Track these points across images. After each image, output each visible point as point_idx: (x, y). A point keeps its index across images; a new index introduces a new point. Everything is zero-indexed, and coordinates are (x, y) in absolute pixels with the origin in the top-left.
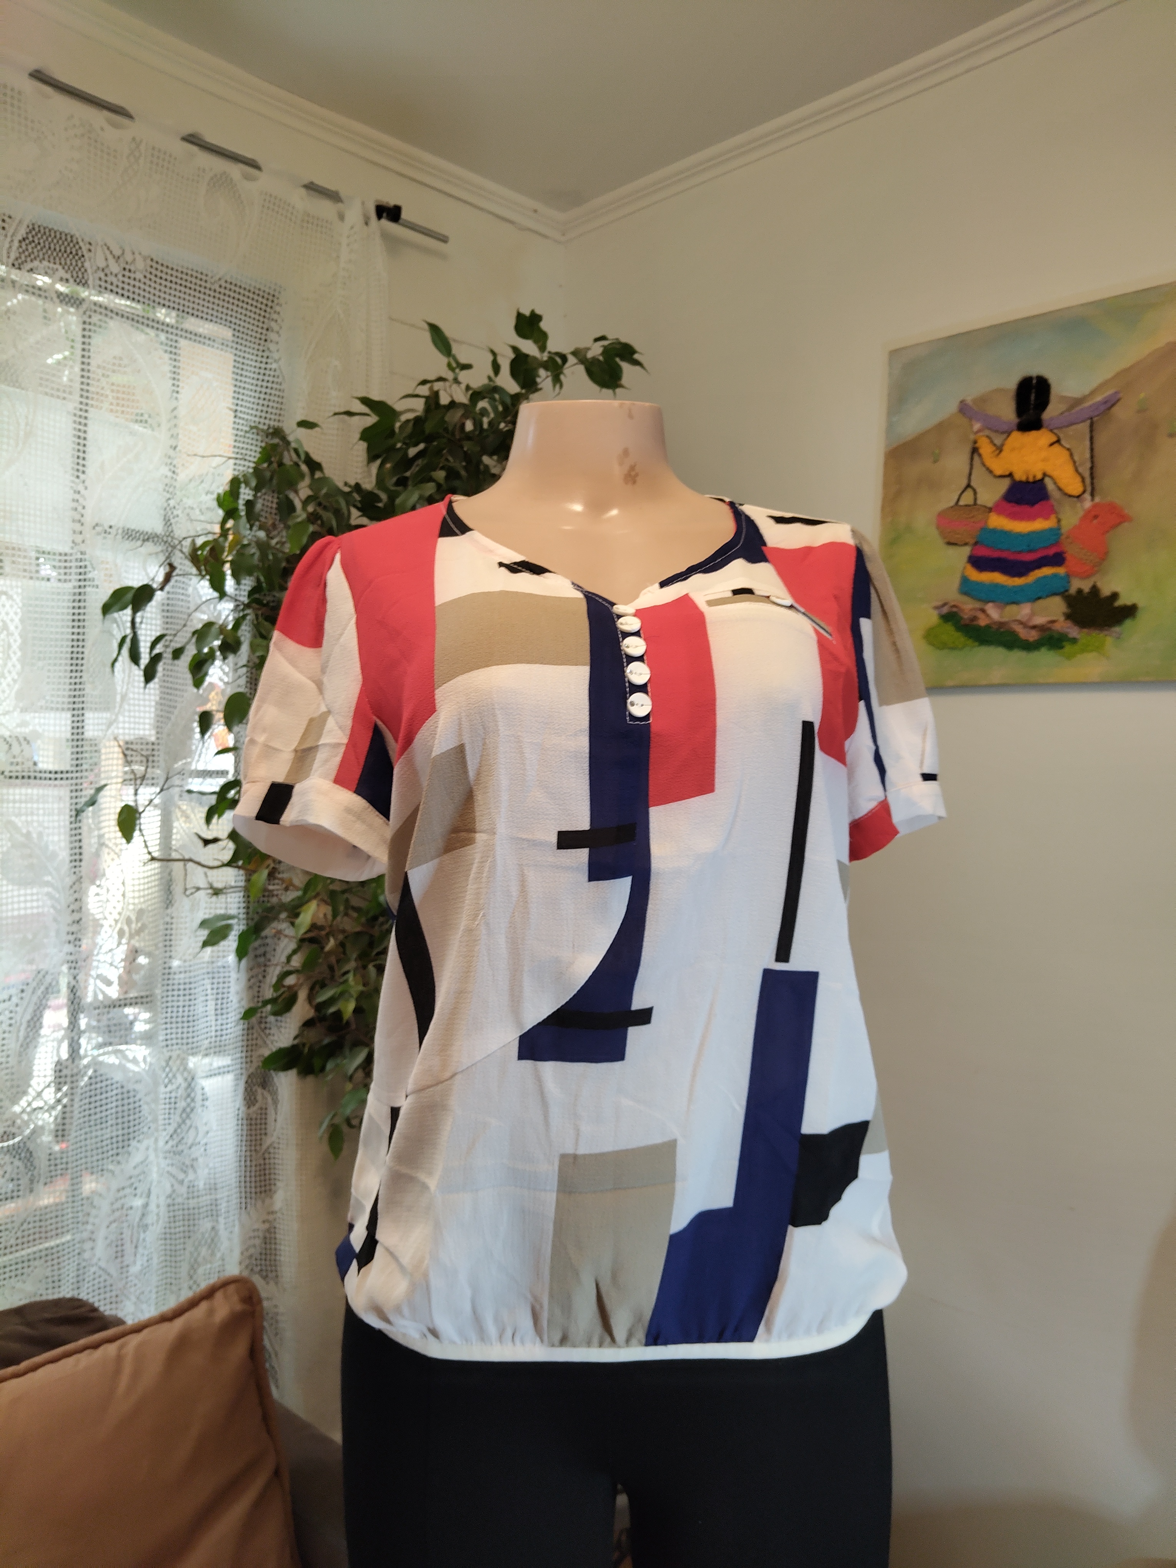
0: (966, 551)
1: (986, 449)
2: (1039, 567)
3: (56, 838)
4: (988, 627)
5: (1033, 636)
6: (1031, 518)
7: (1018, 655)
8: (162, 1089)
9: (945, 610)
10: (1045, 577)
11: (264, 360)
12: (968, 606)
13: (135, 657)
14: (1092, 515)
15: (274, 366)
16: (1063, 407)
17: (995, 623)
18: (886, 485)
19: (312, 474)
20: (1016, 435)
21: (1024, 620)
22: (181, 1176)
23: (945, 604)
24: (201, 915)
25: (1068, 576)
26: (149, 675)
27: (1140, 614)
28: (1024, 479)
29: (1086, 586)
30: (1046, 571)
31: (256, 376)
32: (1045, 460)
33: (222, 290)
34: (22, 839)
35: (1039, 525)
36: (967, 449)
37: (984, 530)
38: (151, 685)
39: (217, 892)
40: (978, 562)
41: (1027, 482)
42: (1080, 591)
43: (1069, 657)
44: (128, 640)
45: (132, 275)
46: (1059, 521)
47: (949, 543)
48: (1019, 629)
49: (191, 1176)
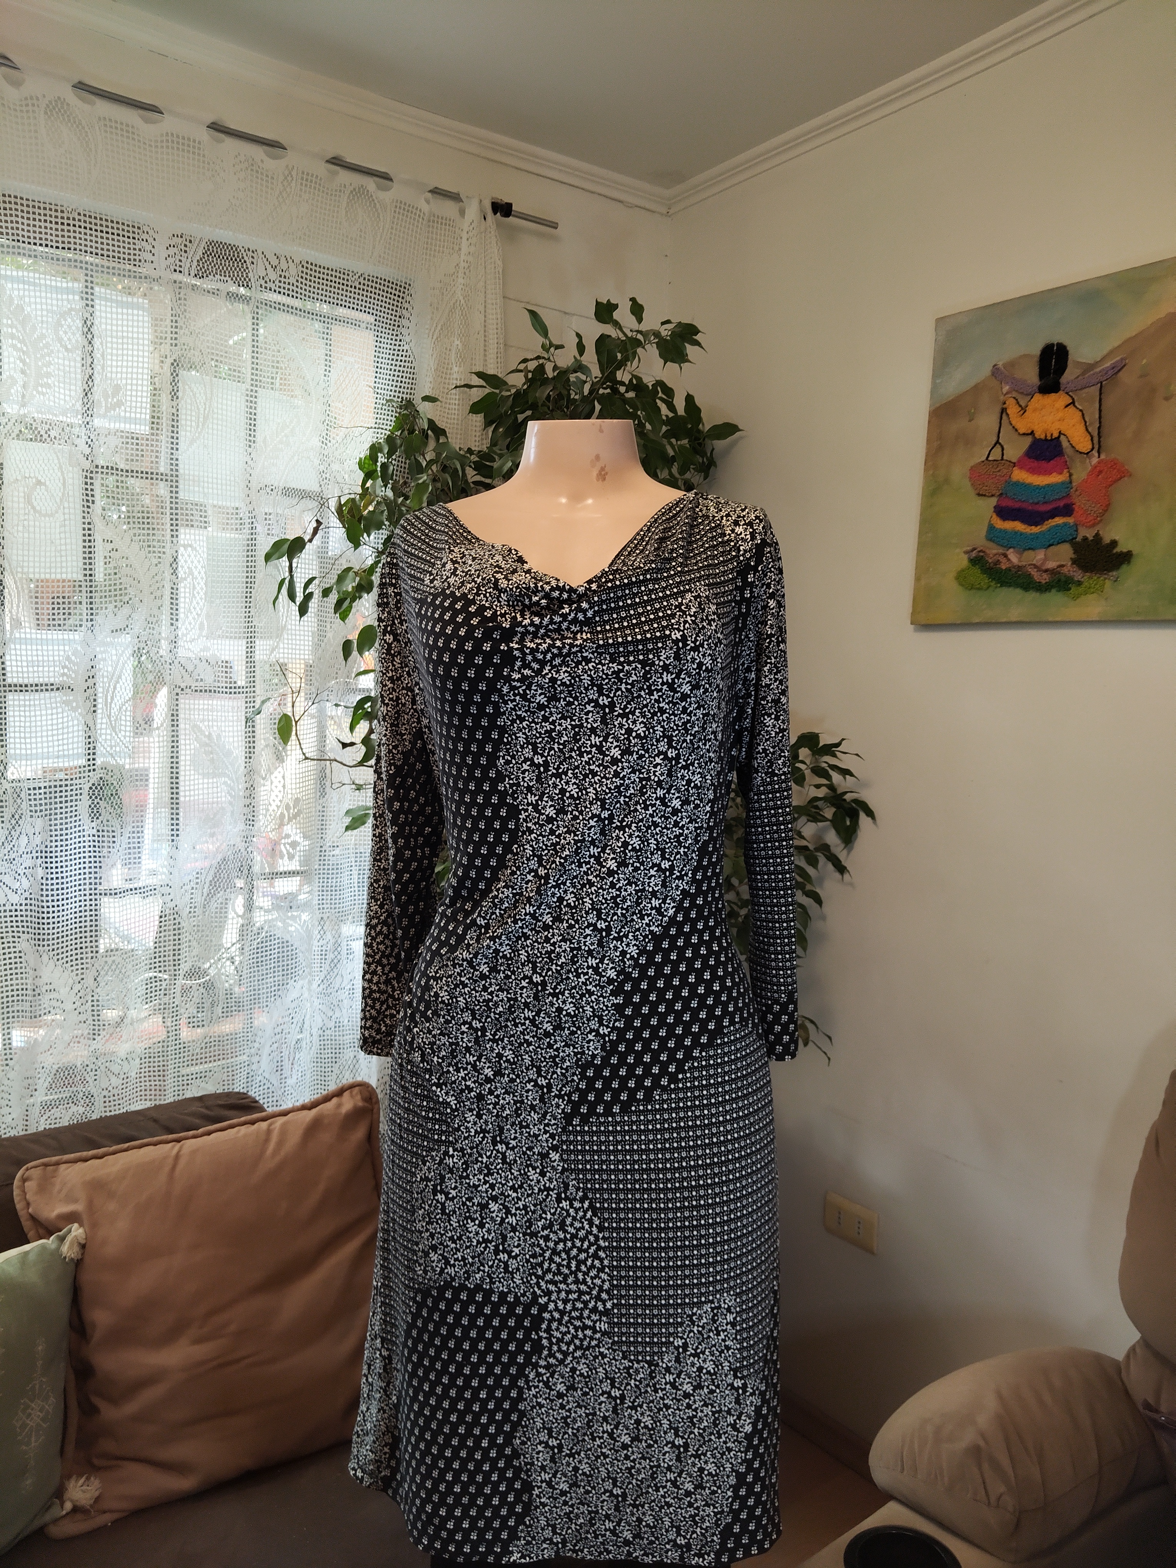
0: (994, 501)
1: (1013, 410)
2: (1053, 517)
3: (231, 740)
4: (1009, 570)
5: (1045, 578)
6: (1048, 473)
7: (1032, 595)
8: (315, 943)
9: (974, 554)
10: (1057, 526)
11: (398, 343)
12: (993, 550)
13: (292, 596)
14: (1097, 471)
15: (405, 348)
16: (1078, 372)
17: (1014, 567)
18: (929, 441)
19: (438, 440)
20: (1038, 396)
21: (1038, 564)
22: (330, 1013)
23: (974, 549)
24: (347, 806)
25: (1076, 525)
26: (303, 610)
27: (1133, 560)
28: (1043, 437)
29: (1090, 534)
30: (1059, 520)
31: (391, 357)
32: (1061, 420)
33: (361, 287)
34: (206, 740)
35: (1055, 479)
36: (998, 410)
37: (1009, 482)
38: (305, 618)
39: (359, 788)
40: (1003, 512)
41: (1046, 440)
42: (1085, 539)
43: (1075, 598)
44: (287, 582)
45: (287, 281)
46: (1071, 475)
47: (979, 495)
48: (1034, 573)
49: (338, 1014)
